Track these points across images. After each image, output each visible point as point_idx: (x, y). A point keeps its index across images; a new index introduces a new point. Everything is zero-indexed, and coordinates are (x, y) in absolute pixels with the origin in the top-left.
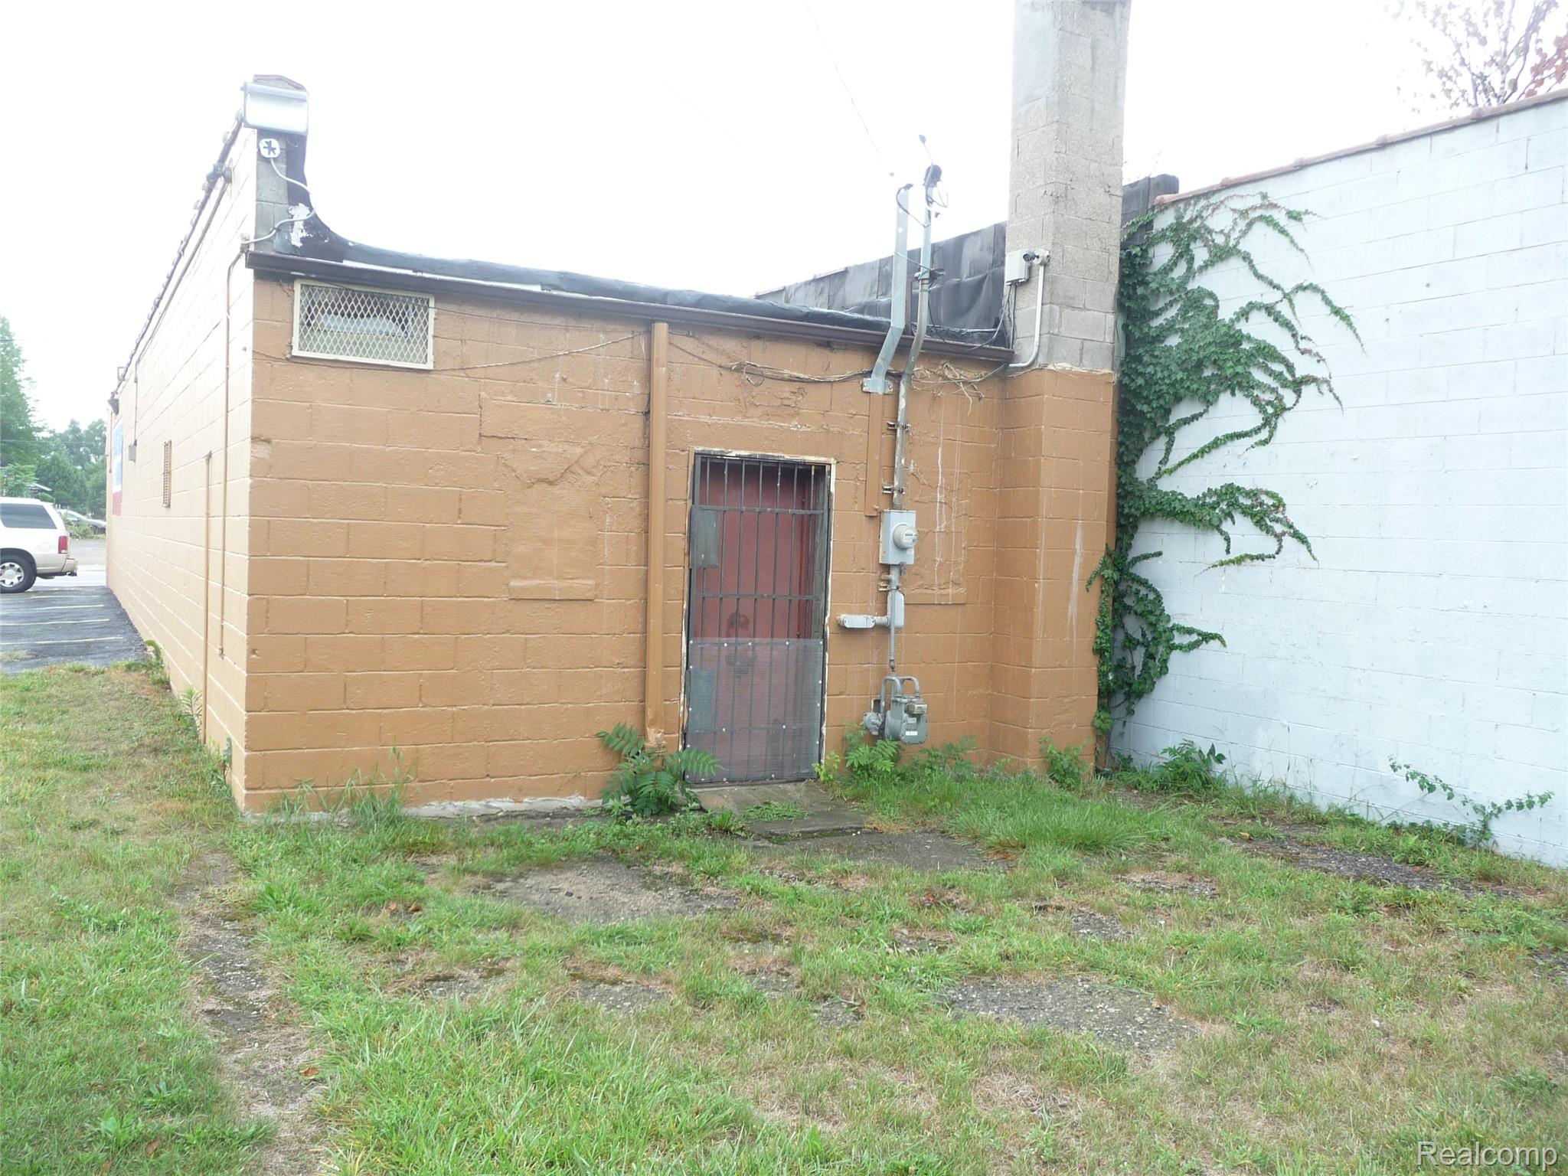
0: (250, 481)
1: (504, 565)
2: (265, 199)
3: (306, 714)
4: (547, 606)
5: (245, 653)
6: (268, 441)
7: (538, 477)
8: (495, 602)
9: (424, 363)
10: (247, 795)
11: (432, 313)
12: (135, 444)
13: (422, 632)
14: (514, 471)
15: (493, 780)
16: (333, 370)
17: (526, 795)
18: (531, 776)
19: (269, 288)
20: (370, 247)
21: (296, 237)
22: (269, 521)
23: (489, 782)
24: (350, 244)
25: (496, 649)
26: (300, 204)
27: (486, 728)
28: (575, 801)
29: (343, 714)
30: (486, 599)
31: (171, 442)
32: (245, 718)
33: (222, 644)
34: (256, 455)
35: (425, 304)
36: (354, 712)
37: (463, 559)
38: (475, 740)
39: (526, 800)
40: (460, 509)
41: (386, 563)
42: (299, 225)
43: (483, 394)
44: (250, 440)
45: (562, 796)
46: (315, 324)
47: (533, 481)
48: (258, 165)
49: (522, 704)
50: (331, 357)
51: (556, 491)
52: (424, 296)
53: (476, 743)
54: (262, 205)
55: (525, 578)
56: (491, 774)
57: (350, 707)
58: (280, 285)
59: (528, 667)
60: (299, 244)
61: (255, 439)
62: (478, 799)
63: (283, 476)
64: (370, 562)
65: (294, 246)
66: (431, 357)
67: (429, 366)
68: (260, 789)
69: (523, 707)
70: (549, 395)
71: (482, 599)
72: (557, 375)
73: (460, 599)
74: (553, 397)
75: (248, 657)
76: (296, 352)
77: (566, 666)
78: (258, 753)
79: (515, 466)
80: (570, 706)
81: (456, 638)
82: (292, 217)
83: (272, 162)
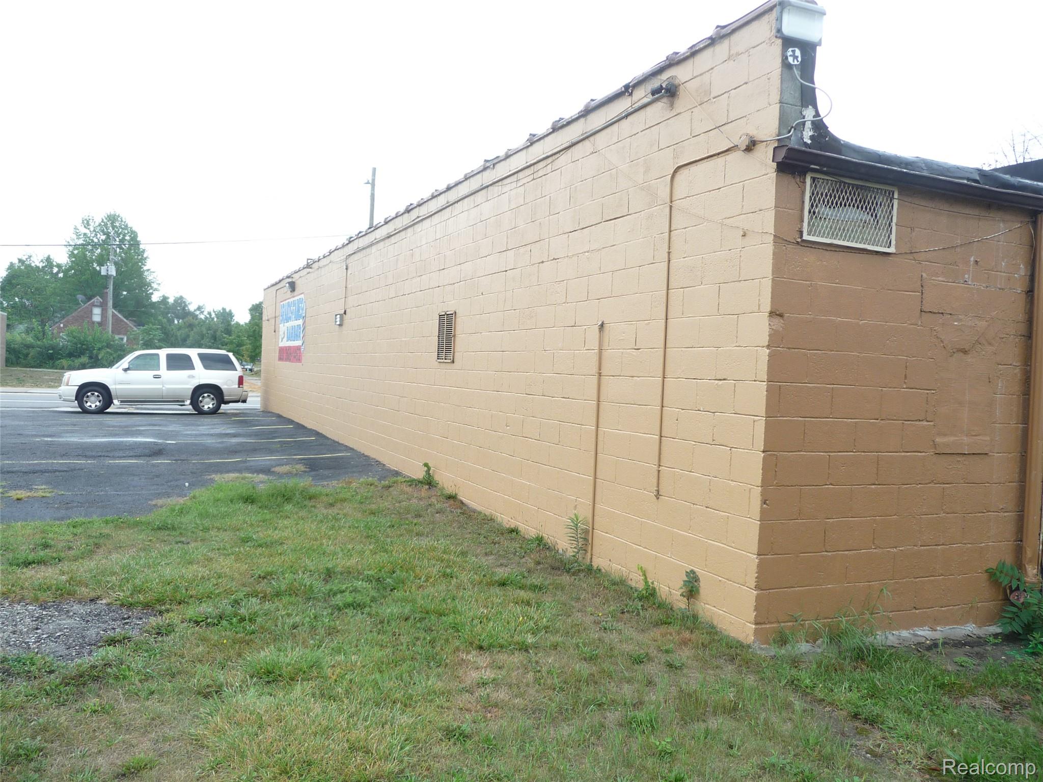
0: (768, 351)
1: (931, 423)
2: (786, 101)
3: (798, 556)
4: (958, 459)
5: (759, 503)
6: (781, 315)
7: (958, 347)
8: (924, 456)
9: (888, 247)
10: (756, 629)
11: (896, 202)
12: (345, 313)
13: (877, 483)
14: (942, 341)
15: (917, 611)
16: (827, 253)
17: (938, 624)
18: (942, 607)
19: (788, 179)
20: (854, 145)
21: (807, 134)
22: (780, 386)
23: (915, 613)
24: (842, 142)
25: (925, 497)
26: (810, 107)
27: (915, 566)
28: (970, 629)
29: (822, 556)
30: (919, 454)
31: (455, 312)
32: (757, 561)
33: (658, 487)
34: (773, 327)
35: (891, 196)
36: (830, 554)
37: (906, 419)
38: (908, 577)
39: (938, 628)
40: (905, 375)
41: (856, 423)
42: (808, 125)
43: (924, 275)
44: (767, 314)
45: (962, 625)
46: (819, 212)
47: (955, 350)
48: (782, 70)
49: (939, 545)
50: (828, 241)
51: (969, 359)
52: (891, 188)
53: (908, 579)
54: (784, 106)
55: (945, 435)
56: (917, 607)
57: (828, 550)
58: (794, 178)
59: (944, 513)
60: (809, 142)
61: (772, 314)
62: (907, 629)
63: (791, 347)
64: (846, 422)
65: (805, 142)
66: (893, 242)
67: (892, 250)
68: (764, 623)
69: (939, 547)
70: (966, 276)
71: (916, 454)
72: (972, 259)
73: (903, 454)
74: (969, 278)
75: (762, 506)
76: (806, 237)
77: (967, 512)
78: (765, 592)
79: (943, 338)
80: (969, 545)
81: (899, 488)
82: (804, 117)
83: (794, 68)
